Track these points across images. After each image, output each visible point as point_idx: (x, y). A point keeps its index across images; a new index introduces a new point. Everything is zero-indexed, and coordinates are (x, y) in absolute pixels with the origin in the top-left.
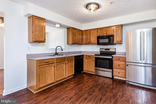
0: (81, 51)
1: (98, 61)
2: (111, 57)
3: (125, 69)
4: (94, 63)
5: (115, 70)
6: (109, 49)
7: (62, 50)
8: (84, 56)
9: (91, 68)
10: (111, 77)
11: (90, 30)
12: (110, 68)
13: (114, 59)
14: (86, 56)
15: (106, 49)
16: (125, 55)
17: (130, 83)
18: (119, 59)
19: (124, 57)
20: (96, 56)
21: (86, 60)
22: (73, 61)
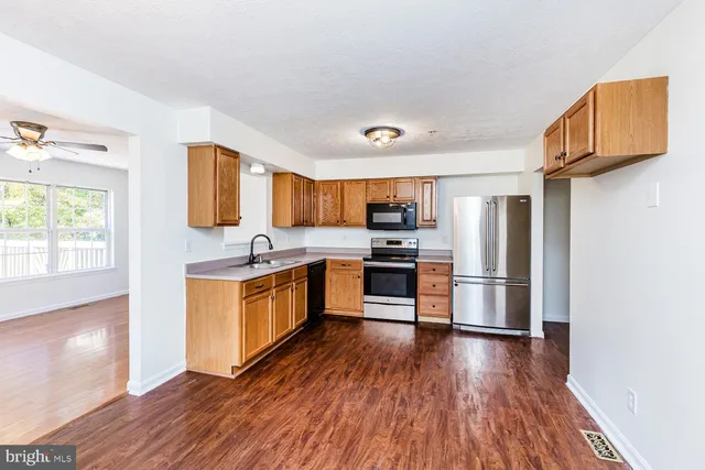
0: (305, 249)
1: (374, 276)
2: (411, 265)
3: (450, 295)
4: (360, 283)
5: (422, 299)
6: (399, 243)
7: (271, 247)
8: (328, 265)
9: (350, 299)
10: (413, 320)
11: (342, 182)
12: (408, 296)
13: (420, 271)
14: (333, 262)
15: (389, 243)
16: (452, 258)
17: (463, 328)
18: (433, 269)
19: (446, 264)
20: (368, 263)
21: (335, 277)
22: (303, 282)
